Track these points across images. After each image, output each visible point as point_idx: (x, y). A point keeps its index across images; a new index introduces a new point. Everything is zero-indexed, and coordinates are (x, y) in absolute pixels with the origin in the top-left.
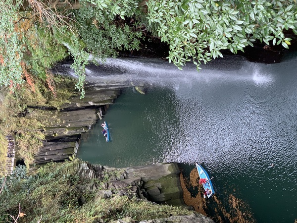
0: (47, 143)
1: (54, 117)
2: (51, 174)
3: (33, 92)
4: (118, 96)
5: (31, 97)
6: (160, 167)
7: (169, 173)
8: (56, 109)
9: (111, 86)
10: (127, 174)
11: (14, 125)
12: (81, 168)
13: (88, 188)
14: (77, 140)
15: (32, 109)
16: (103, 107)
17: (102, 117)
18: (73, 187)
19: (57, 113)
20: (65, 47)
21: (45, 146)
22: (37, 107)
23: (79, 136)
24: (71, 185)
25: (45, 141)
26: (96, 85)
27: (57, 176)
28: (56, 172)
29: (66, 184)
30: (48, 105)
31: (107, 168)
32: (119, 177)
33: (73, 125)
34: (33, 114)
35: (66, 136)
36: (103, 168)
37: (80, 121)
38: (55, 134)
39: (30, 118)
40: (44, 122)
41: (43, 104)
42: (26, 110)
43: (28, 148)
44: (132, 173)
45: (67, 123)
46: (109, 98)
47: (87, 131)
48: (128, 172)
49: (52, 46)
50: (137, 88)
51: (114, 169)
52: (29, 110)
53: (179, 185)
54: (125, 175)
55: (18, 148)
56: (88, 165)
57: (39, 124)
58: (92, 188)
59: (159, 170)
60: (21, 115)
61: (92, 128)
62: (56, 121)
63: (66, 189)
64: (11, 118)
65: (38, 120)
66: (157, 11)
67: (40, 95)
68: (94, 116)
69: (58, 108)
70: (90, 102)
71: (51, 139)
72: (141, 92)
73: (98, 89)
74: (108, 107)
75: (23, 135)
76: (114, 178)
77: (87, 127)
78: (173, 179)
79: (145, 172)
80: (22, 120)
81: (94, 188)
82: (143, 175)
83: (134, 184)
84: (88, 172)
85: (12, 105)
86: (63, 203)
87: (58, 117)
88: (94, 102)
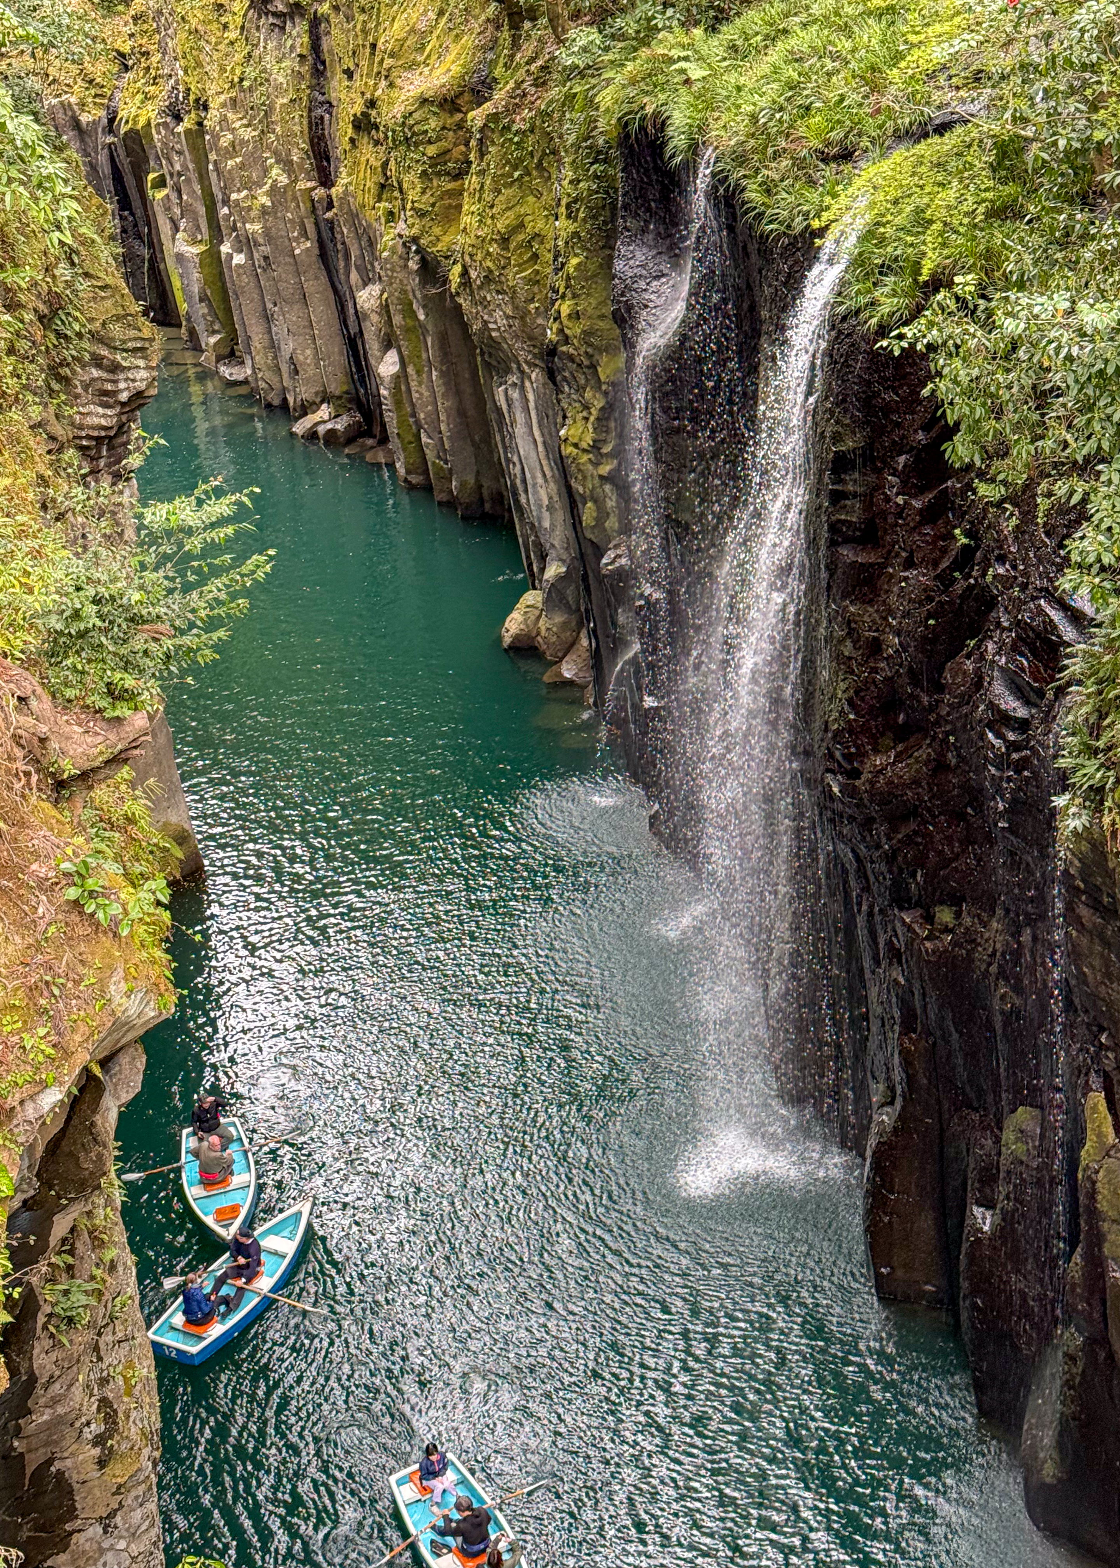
0: (101, 141)
1: (276, 173)
8: (327, 180)
12: (121, 359)
15: (305, 49)
17: (312, 435)
21: (83, 132)
22: (319, 71)
23: (168, 317)
25: (113, 131)
30: (341, 132)
33: (239, 283)
35: (156, 248)
38: (161, 183)
40: (236, 121)
41: (348, 106)
45: (245, 245)
46: (432, 458)
70: (392, 357)
71: (125, 162)
72: (511, 625)
74: (373, 456)
77: (232, 355)
87: (281, 193)
88: (397, 380)
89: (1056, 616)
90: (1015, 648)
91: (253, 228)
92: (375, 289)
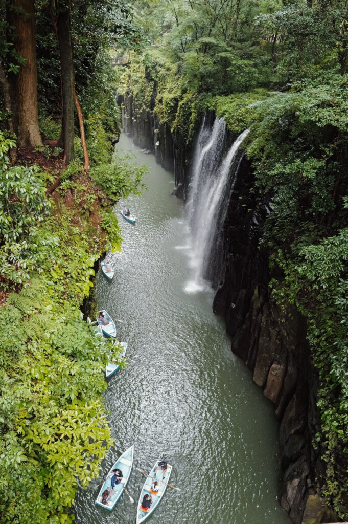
1: (144, 107)
8: (152, 109)
15: (153, 86)
19: (148, 109)
22: (155, 91)
30: (157, 101)
33: (134, 124)
34: (148, 87)
37: (138, 131)
38: (124, 105)
41: (159, 96)
42: (153, 80)
45: (137, 118)
52: (152, 84)
60: (148, 75)
62: (139, 109)
69: (153, 111)
70: (158, 142)
80: (142, 75)
87: (144, 110)
88: (158, 146)
89: (267, 208)
90: (259, 213)
91: (138, 115)
92: (158, 130)
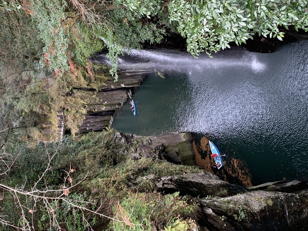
0: (88, 116)
1: (94, 96)
2: (92, 141)
3: (77, 77)
4: (144, 80)
5: (75, 80)
6: (177, 135)
7: (184, 140)
8: (95, 90)
9: (138, 72)
10: (151, 141)
11: (63, 102)
12: (115, 136)
13: (121, 152)
14: (112, 115)
15: (77, 90)
16: (132, 89)
17: (132, 96)
18: (109, 151)
19: (96, 93)
20: (102, 41)
21: (87, 119)
22: (80, 89)
23: (114, 111)
24: (108, 150)
25: (87, 115)
26: (127, 71)
27: (96, 142)
28: (96, 139)
29: (103, 149)
30: (89, 87)
31: (136, 136)
32: (145, 143)
33: (109, 103)
34: (78, 94)
35: (103, 111)
36: (132, 136)
37: (115, 100)
38: (95, 110)
39: (75, 97)
40: (86, 100)
41: (85, 86)
42: (71, 91)
43: (74, 121)
44: (155, 140)
45: (104, 101)
46: (137, 82)
47: (120, 107)
48: (152, 139)
49: (91, 39)
50: (159, 74)
51: (141, 137)
52: (75, 91)
53: (192, 149)
54: (150, 141)
55: (66, 121)
56: (121, 134)
57: (82, 102)
58: (124, 151)
59: (176, 138)
60: (68, 94)
61: (123, 105)
62: (95, 99)
63: (104, 152)
64: (60, 97)
65: (81, 99)
66: (176, 12)
67: (82, 79)
68: (126, 95)
69: (97, 89)
70: (122, 85)
71: (91, 114)
72: (162, 77)
73: (128, 74)
74: (136, 89)
75: (70, 110)
76: (141, 144)
77: (120, 104)
78: (188, 145)
79: (165, 139)
80: (69, 98)
81: (126, 151)
82: (164, 141)
83: (157, 148)
84: (120, 139)
85: (61, 87)
86: (102, 163)
88: (125, 85)
91: (102, 100)
92: (112, 86)
